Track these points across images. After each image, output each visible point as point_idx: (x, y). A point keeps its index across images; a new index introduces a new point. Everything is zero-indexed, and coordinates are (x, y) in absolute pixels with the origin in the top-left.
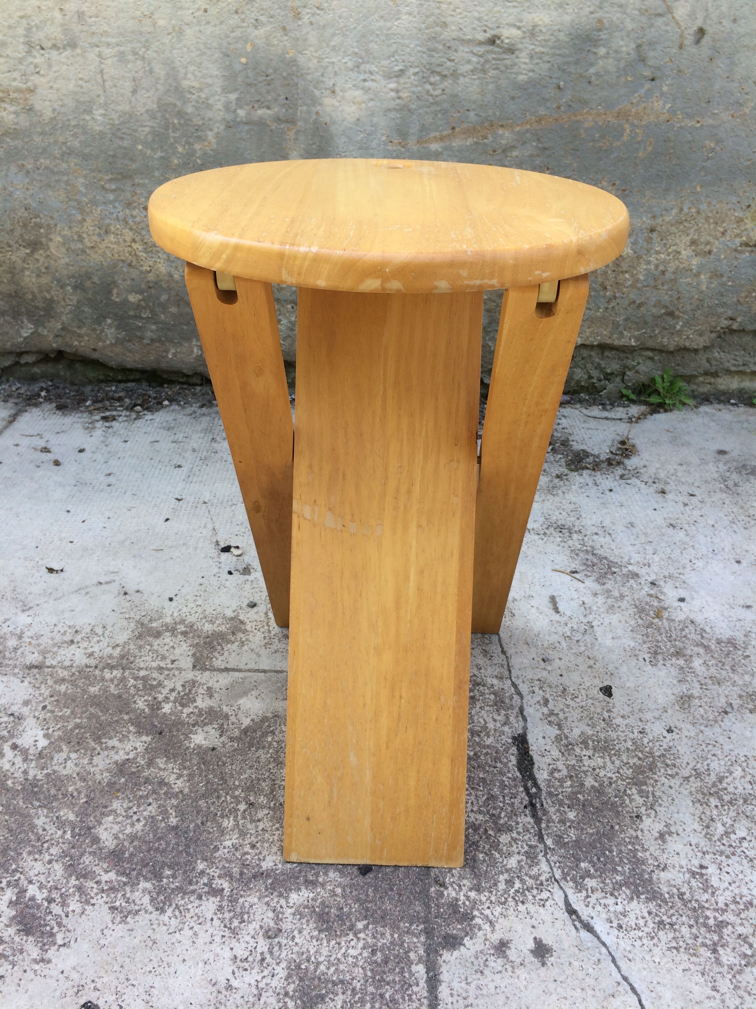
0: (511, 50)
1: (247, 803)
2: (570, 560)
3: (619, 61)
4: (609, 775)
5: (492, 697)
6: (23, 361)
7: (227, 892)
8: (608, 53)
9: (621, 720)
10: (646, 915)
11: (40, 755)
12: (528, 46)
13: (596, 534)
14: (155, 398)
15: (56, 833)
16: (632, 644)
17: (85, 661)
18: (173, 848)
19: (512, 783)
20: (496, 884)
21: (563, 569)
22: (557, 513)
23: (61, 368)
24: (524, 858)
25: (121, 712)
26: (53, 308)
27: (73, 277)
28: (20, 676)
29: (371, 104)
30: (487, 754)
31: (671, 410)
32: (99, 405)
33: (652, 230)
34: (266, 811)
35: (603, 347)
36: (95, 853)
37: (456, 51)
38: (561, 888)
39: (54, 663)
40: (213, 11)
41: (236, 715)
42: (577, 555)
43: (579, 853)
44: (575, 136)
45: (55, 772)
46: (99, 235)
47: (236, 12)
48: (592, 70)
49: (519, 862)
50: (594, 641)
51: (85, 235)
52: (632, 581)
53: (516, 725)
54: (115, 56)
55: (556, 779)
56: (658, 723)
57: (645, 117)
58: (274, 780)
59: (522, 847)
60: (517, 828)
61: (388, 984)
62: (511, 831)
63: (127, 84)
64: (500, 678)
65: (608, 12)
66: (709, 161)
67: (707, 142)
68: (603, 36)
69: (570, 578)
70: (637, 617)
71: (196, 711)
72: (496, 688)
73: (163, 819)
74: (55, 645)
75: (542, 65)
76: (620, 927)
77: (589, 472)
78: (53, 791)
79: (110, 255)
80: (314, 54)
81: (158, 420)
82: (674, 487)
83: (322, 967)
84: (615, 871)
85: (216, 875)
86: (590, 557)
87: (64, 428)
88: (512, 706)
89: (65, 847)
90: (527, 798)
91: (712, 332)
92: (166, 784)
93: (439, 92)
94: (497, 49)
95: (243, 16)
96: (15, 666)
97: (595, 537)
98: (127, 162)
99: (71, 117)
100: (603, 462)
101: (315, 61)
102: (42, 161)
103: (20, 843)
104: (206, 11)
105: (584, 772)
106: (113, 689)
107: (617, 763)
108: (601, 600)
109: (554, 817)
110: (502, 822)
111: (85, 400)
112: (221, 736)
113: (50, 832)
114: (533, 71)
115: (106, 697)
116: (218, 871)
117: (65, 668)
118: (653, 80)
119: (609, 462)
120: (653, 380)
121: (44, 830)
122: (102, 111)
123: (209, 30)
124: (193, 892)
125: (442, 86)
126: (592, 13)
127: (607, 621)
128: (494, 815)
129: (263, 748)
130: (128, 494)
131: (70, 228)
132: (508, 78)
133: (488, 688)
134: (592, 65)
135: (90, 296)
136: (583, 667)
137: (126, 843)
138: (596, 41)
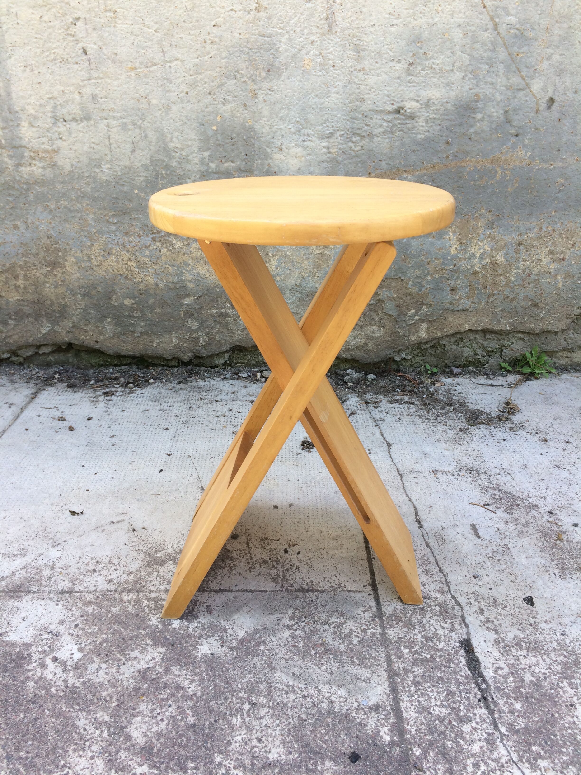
0: (412, 117)
1: (249, 703)
2: (482, 495)
3: (491, 123)
4: (543, 671)
5: (438, 608)
6: (41, 352)
8: (483, 117)
9: (545, 624)
11: (77, 666)
12: (424, 114)
13: (499, 474)
14: (143, 377)
15: (95, 732)
16: (543, 562)
17: (107, 586)
18: (193, 744)
19: (466, 681)
20: (465, 768)
21: (477, 503)
22: (465, 458)
23: (70, 356)
24: (485, 744)
25: (139, 628)
26: (66, 311)
27: (83, 287)
28: (55, 600)
29: (309, 157)
30: (441, 656)
31: (540, 378)
32: (100, 384)
33: (520, 244)
34: (266, 710)
35: (485, 331)
36: (129, 749)
37: (371, 118)
38: (519, 768)
39: (82, 588)
40: (192, 93)
41: (232, 629)
42: (486, 491)
43: (529, 738)
44: (460, 177)
45: (89, 680)
46: (104, 256)
47: (210, 94)
48: (472, 130)
49: (481, 747)
50: (512, 560)
51: (93, 257)
52: (533, 511)
53: (461, 631)
54: (119, 126)
55: (500, 676)
56: (574, 626)
57: (512, 163)
58: (270, 683)
59: (482, 735)
60: (475, 719)
62: (471, 721)
63: (128, 146)
64: (442, 592)
65: (482, 89)
66: (561, 193)
67: (559, 179)
68: (479, 106)
69: (484, 510)
70: (542, 540)
71: (200, 625)
72: (440, 601)
73: (182, 719)
74: (81, 574)
75: (434, 127)
77: (485, 426)
78: (89, 697)
79: (111, 271)
80: (266, 123)
81: (146, 393)
82: (553, 437)
84: (561, 752)
85: (232, 766)
86: (497, 492)
87: (74, 402)
88: (455, 615)
89: (104, 744)
90: (479, 693)
91: (567, 318)
92: (182, 688)
93: (359, 148)
94: (402, 117)
95: (214, 97)
96: (50, 592)
97: (499, 477)
98: (126, 202)
99: (84, 170)
100: (494, 418)
101: (267, 128)
102: (62, 202)
103: (66, 742)
104: (187, 93)
105: (522, 669)
106: (131, 609)
107: (548, 660)
108: (512, 527)
109: (504, 708)
110: (462, 714)
111: (90, 380)
112: (222, 646)
113: (90, 732)
114: (428, 131)
115: (126, 616)
116: (233, 763)
117: (91, 592)
118: (517, 136)
119: (500, 418)
120: (524, 356)
121: (85, 730)
122: (108, 166)
123: (189, 106)
125: (361, 144)
126: (470, 89)
127: (519, 544)
128: (455, 708)
129: (258, 656)
130: (128, 451)
131: (82, 251)
132: (410, 137)
133: (433, 601)
134: (472, 126)
135: (95, 302)
136: (507, 582)
137: (154, 740)
138: (474, 109)
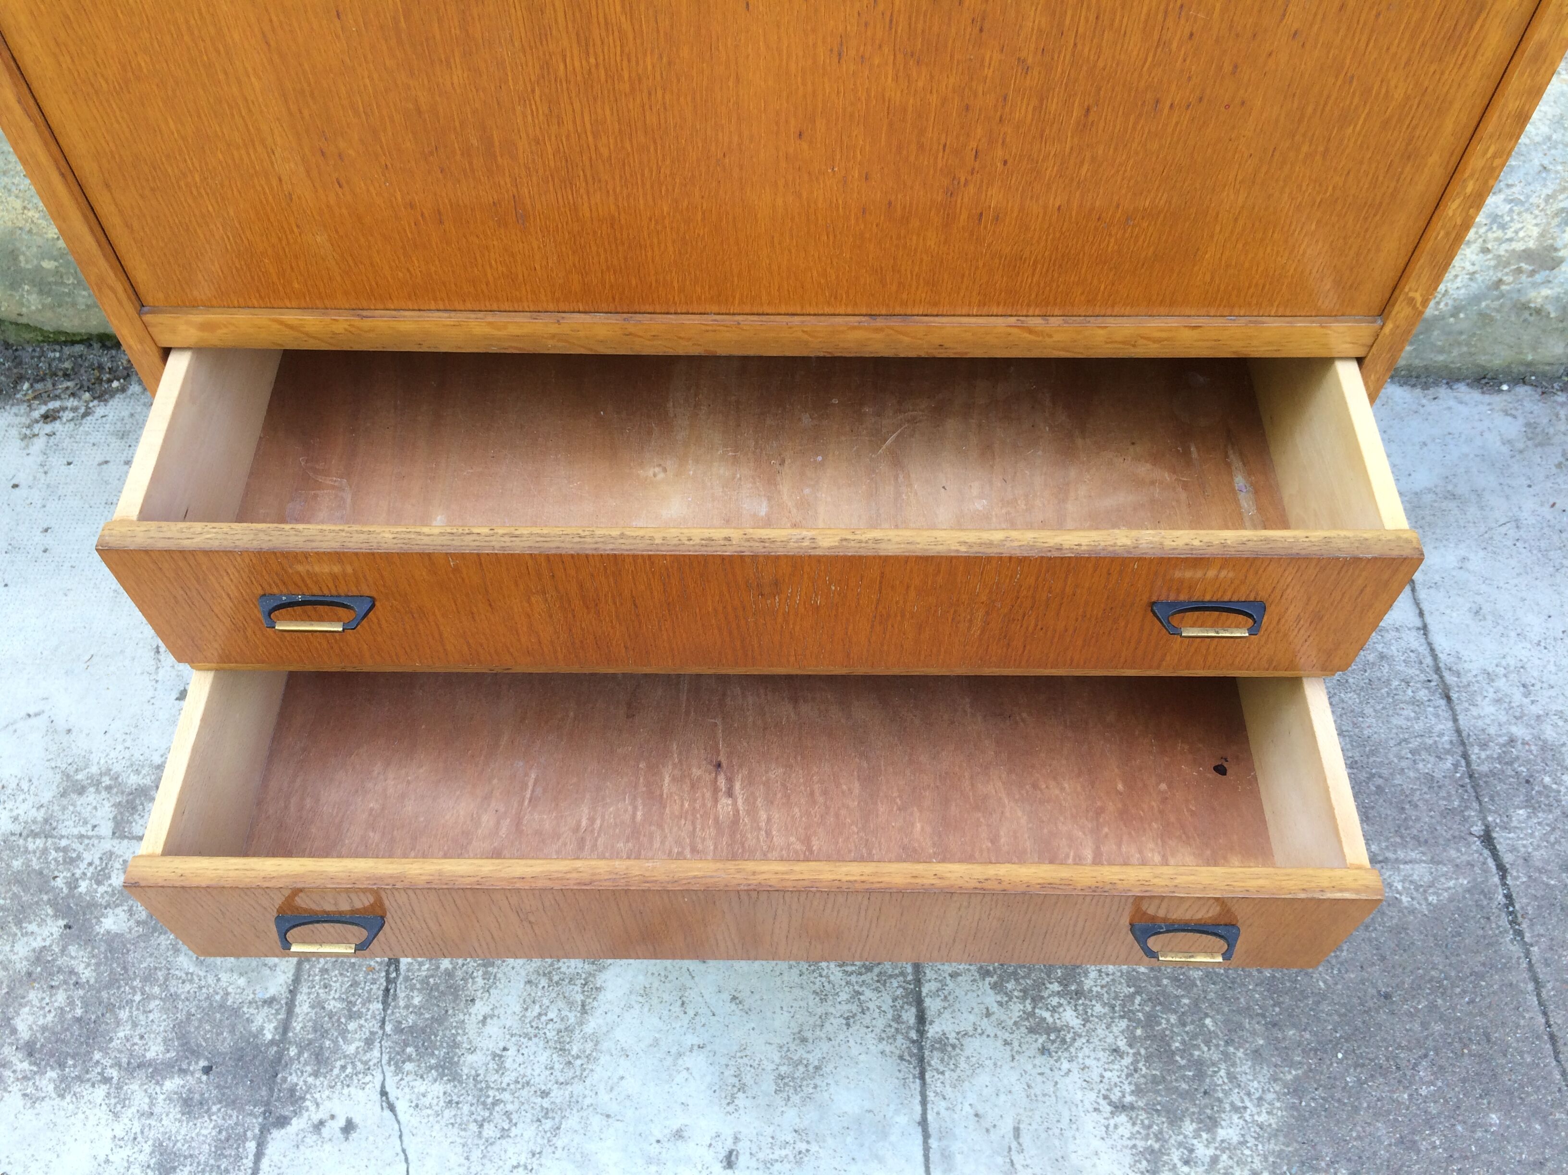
1: (142, 993)
7: (115, 1081)
10: (441, 1095)
17: (11, 827)
18: (76, 1039)
20: (331, 1070)
24: (362, 1044)
25: (41, 891)
32: (40, 388)
34: (157, 1002)
36: (13, 1043)
38: (383, 1072)
43: (410, 1038)
49: (358, 1048)
59: (364, 1033)
60: (366, 1015)
61: (225, 1157)
62: (361, 1017)
71: (110, 890)
73: (70, 1011)
76: (417, 1106)
81: (111, 416)
83: (179, 1145)
84: (433, 1054)
85: (108, 1064)
90: (385, 984)
92: (76, 974)
106: (35, 864)
109: (401, 1002)
110: (355, 1009)
111: (23, 380)
115: (28, 874)
116: (110, 1061)
124: (88, 1080)
128: (351, 1002)
130: (65, 566)
137: (38, 1035)
